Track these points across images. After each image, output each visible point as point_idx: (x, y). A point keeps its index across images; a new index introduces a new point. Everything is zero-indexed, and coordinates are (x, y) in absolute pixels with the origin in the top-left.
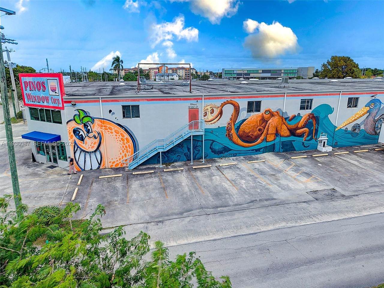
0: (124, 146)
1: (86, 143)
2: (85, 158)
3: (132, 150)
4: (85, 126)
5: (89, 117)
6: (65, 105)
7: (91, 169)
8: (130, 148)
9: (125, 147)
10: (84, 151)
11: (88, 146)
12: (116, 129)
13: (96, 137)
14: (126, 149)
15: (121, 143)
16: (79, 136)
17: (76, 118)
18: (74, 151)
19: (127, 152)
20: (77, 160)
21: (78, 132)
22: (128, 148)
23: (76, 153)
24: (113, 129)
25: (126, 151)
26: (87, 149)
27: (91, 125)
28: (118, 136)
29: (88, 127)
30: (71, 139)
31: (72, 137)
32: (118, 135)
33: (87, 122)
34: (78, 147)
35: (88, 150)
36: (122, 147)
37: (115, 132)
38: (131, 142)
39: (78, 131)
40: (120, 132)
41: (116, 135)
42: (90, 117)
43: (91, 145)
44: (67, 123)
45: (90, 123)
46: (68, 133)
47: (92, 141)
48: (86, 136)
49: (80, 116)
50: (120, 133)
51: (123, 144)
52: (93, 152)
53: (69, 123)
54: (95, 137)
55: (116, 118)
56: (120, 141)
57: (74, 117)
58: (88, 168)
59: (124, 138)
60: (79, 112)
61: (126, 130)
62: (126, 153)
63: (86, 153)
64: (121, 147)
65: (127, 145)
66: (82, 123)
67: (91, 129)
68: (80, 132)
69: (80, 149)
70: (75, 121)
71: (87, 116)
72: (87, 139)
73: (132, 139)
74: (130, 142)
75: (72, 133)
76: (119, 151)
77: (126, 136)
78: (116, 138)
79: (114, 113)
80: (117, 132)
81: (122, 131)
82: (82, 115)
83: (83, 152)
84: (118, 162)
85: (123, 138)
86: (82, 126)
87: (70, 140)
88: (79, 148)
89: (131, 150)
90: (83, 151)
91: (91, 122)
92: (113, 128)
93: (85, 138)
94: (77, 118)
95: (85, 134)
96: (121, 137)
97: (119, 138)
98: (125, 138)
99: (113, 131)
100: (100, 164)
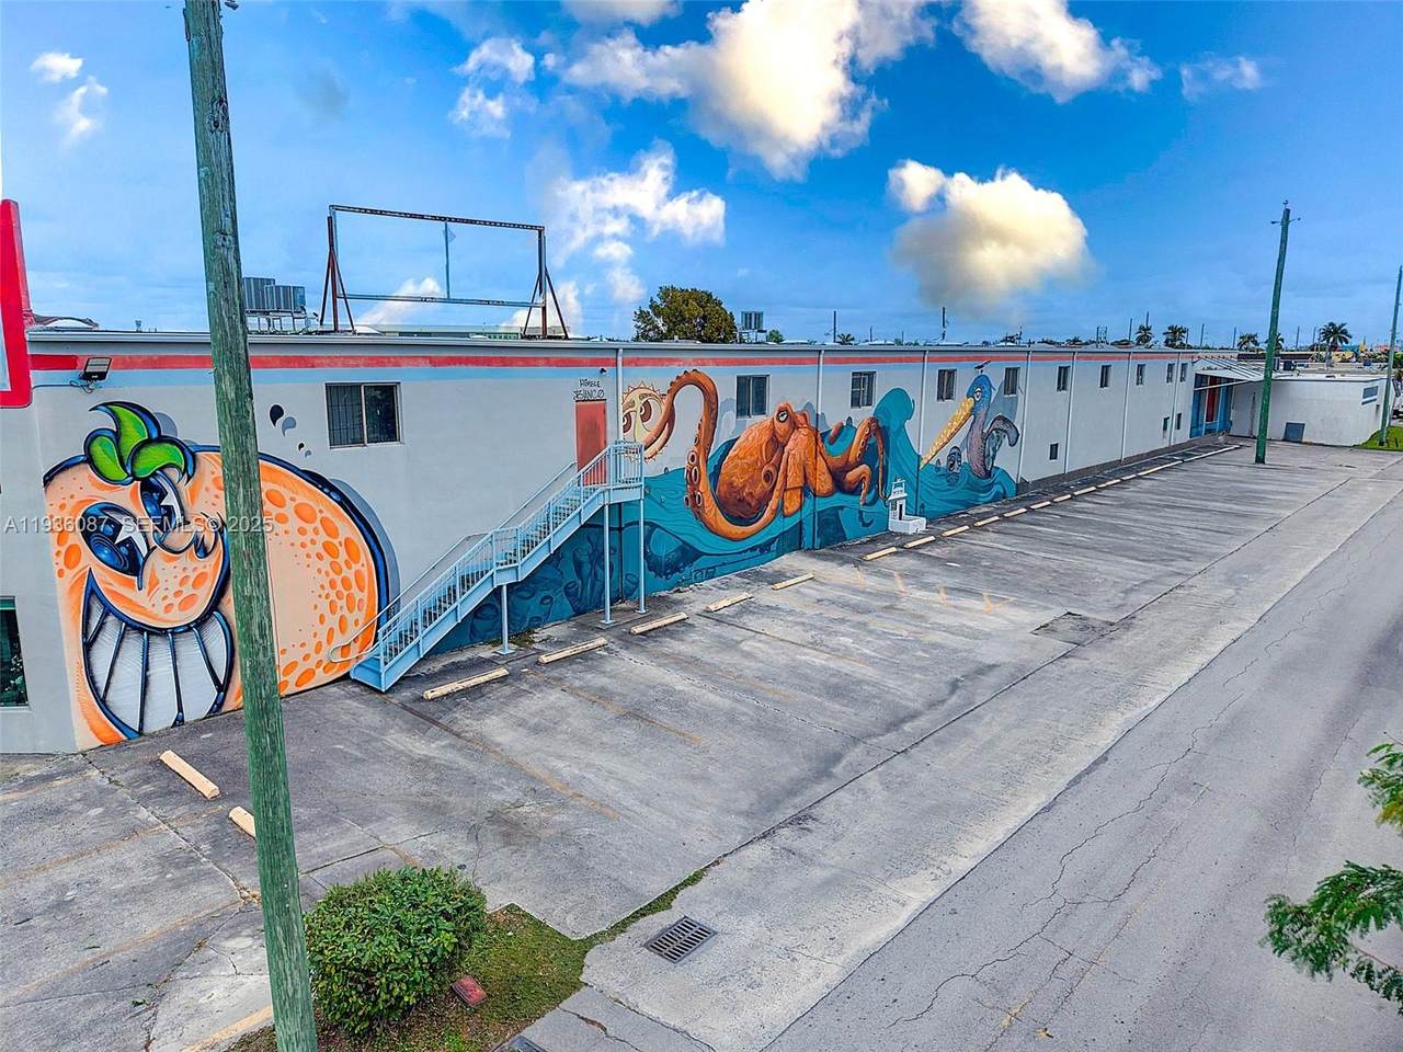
0: (338, 579)
1: (154, 584)
2: (146, 667)
3: (370, 597)
4: (151, 490)
5: (168, 445)
6: (36, 376)
7: (179, 721)
8: (361, 589)
9: (340, 587)
10: (140, 629)
11: (165, 598)
12: (300, 499)
13: (205, 549)
14: (345, 593)
15: (325, 565)
16: (115, 550)
17: (97, 448)
18: (85, 634)
19: (351, 610)
20: (102, 684)
21: (110, 529)
22: (355, 590)
23: (96, 647)
24: (287, 499)
25: (343, 602)
26: (154, 617)
27: (184, 487)
28: (310, 535)
29: (163, 494)
30: (67, 571)
31: (73, 557)
32: (309, 527)
33: (160, 469)
34: (108, 610)
35: (161, 620)
36: (327, 585)
37: (296, 512)
38: (367, 560)
39: (110, 522)
40: (321, 511)
41: (302, 531)
42: (173, 441)
43: (177, 594)
44: (49, 479)
45: (174, 474)
46: (53, 537)
47: (185, 569)
48: (153, 544)
49: (123, 440)
50: (319, 516)
51: (331, 573)
52: (188, 628)
53: (61, 480)
54: (201, 549)
55: (301, 446)
56: (319, 556)
57: (88, 447)
58: (161, 715)
59: (336, 542)
60: (117, 421)
61: (345, 503)
62: (345, 612)
63: (153, 639)
64: (322, 587)
65: (350, 574)
66: (133, 474)
67: (182, 509)
68: (118, 527)
69: (121, 617)
70: (96, 469)
71: (161, 439)
72: (157, 564)
73: (372, 543)
74: (363, 560)
75: (77, 539)
76: (316, 607)
77: (347, 529)
78: (303, 545)
79: (291, 423)
80: (303, 513)
81: (327, 506)
82: (134, 433)
83: (133, 636)
84: (311, 664)
85: (330, 539)
86: (133, 493)
87: (61, 573)
88: (111, 618)
89: (364, 596)
90: (135, 628)
91: (178, 468)
92: (287, 494)
93: (146, 559)
94: (104, 454)
95: (150, 536)
96: (323, 537)
97: (313, 542)
98: (341, 538)
99: (289, 510)
100: (222, 688)
